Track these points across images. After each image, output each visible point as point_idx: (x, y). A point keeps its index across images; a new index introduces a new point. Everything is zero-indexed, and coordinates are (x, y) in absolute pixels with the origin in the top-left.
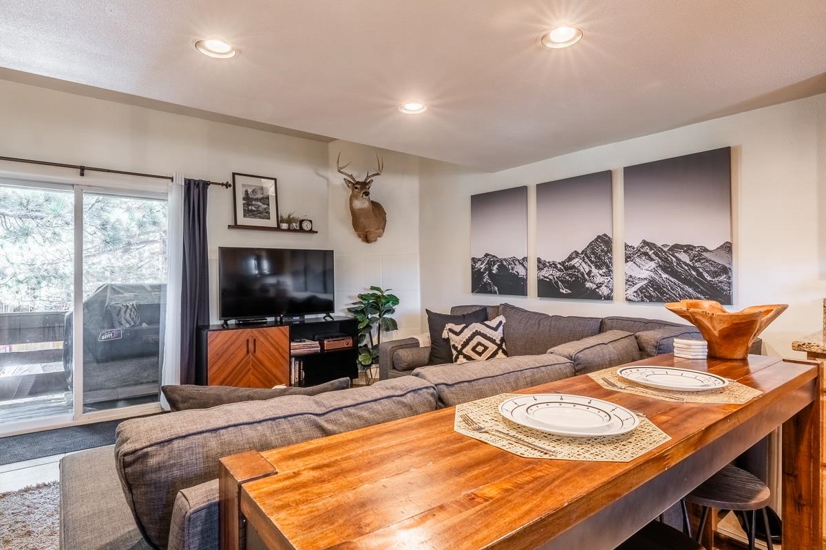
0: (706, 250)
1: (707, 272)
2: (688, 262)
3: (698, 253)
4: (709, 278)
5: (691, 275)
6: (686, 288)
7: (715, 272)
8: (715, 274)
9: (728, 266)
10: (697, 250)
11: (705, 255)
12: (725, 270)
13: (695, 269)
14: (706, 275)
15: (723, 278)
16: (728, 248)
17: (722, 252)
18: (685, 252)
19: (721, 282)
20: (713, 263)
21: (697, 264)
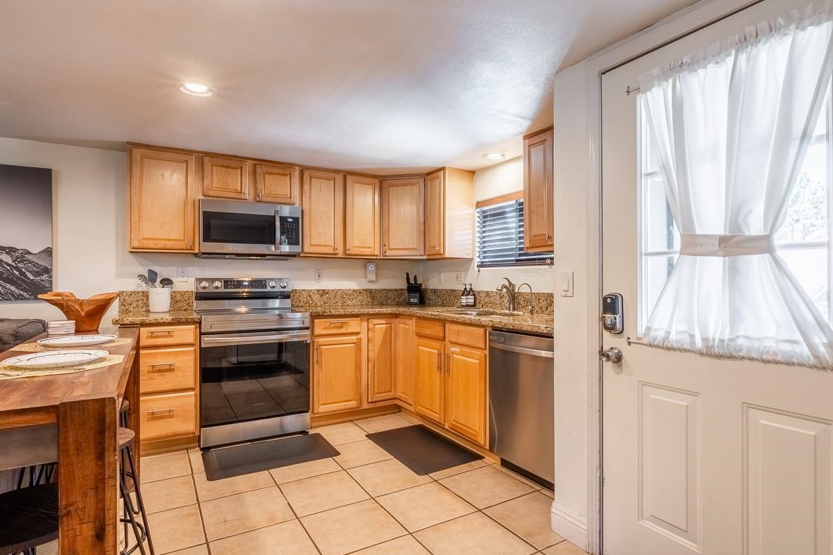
0: (29, 253)
1: (30, 272)
2: (10, 262)
3: (21, 256)
4: (32, 277)
5: (13, 274)
6: (8, 286)
7: (38, 272)
8: (37, 274)
9: (49, 267)
10: (20, 252)
11: (28, 257)
12: (47, 271)
13: (18, 269)
14: (29, 274)
15: (45, 277)
16: (48, 252)
17: (44, 256)
18: (7, 253)
19: (43, 281)
20: (35, 264)
21: (20, 265)
